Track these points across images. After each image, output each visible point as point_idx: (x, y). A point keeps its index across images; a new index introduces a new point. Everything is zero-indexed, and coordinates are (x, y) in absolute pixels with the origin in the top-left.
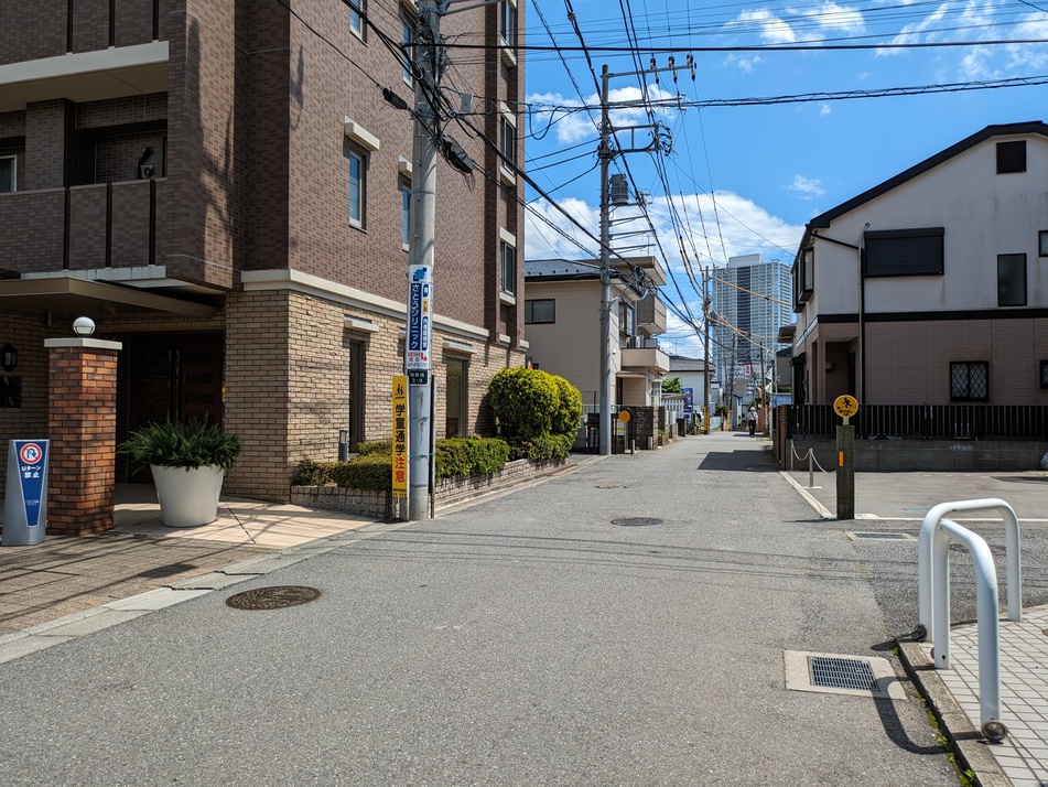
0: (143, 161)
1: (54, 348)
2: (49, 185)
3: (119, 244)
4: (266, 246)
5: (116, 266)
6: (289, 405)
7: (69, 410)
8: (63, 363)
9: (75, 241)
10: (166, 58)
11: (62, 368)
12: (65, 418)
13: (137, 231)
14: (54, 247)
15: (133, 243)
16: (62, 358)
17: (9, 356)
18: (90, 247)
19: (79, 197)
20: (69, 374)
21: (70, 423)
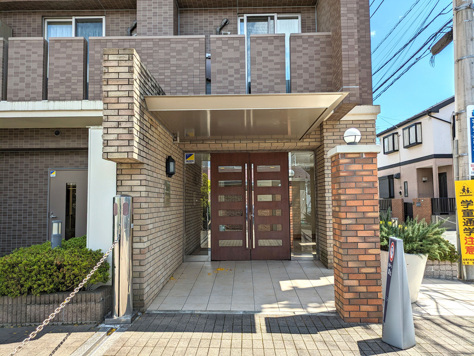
13: (274, 72)
14: (196, 81)
15: (270, 81)
16: (355, 163)
17: (172, 164)
18: (231, 83)
19: (219, 43)
20: (363, 176)
21: (365, 221)
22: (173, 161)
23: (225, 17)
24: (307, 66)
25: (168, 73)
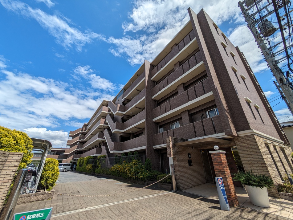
0: (202, 116)
1: (212, 153)
2: (187, 124)
3: (207, 131)
4: (242, 125)
5: (207, 135)
6: (267, 166)
7: (220, 169)
8: (215, 157)
9: (197, 132)
10: (213, 94)
11: (215, 158)
12: (219, 171)
13: (210, 128)
14: (193, 134)
15: (210, 130)
16: (215, 156)
17: (189, 155)
18: (200, 133)
19: (196, 124)
20: (218, 159)
21: (221, 172)
22: (190, 154)
23: (202, 113)
24: (218, 124)
25: (187, 133)
